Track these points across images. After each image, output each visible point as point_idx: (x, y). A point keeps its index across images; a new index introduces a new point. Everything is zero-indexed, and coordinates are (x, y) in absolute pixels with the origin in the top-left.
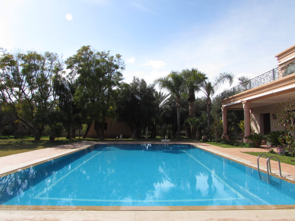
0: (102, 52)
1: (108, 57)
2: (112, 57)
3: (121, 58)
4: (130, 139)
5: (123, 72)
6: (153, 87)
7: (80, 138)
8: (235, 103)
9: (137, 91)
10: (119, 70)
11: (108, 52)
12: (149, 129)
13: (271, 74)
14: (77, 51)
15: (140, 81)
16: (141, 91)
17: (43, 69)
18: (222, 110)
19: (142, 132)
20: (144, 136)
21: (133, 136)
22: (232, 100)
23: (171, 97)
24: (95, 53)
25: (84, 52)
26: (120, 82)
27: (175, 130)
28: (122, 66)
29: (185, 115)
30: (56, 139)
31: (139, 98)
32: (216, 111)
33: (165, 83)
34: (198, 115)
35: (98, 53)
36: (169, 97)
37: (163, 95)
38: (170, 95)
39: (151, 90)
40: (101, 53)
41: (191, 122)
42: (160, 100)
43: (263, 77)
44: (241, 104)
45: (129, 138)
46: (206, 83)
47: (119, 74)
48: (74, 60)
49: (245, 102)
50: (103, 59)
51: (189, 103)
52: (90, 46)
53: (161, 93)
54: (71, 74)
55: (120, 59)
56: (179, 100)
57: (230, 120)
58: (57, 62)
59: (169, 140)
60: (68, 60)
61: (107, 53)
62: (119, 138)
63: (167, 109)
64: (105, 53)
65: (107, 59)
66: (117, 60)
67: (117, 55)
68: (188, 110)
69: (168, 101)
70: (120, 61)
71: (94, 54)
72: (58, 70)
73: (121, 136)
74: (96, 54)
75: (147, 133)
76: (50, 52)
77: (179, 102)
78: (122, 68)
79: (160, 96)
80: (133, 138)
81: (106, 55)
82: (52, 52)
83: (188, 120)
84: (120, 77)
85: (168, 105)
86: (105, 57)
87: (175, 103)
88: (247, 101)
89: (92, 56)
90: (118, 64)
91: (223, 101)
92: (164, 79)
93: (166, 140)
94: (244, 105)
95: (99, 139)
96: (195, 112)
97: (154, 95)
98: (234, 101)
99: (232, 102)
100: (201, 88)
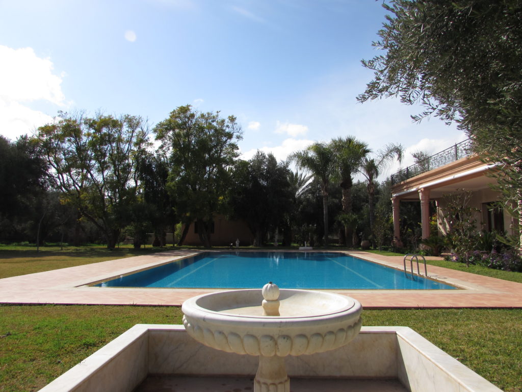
0: (208, 114)
1: (217, 122)
2: (223, 121)
3: (236, 121)
4: (251, 247)
5: (239, 144)
6: (287, 166)
7: (174, 245)
8: (408, 191)
9: (262, 174)
10: (234, 140)
11: (218, 112)
12: (280, 232)
13: (453, 151)
14: (171, 113)
15: (267, 156)
16: (268, 172)
17: (120, 140)
18: (393, 202)
19: (269, 237)
20: (272, 243)
21: (255, 241)
22: (405, 187)
23: (314, 181)
24: (198, 115)
25: (182, 116)
26: (235, 159)
27: (320, 232)
28: (238, 134)
29: (335, 209)
30: (142, 246)
31: (265, 183)
32: (385, 202)
33: (305, 161)
34: (356, 209)
35: (203, 116)
36: (311, 181)
37: (302, 178)
38: (313, 178)
39: (284, 171)
40: (207, 116)
41: (344, 219)
42: (297, 185)
43: (444, 155)
44: (416, 192)
45: (249, 245)
46: (366, 160)
47: (234, 146)
48: (167, 128)
49: (423, 189)
50: (210, 124)
51: (343, 191)
52: (190, 106)
53: (299, 174)
54: (162, 147)
55: (235, 124)
56: (326, 187)
57: (406, 217)
58: (140, 130)
59: (311, 248)
60: (157, 126)
61: (215, 114)
62: (234, 244)
63: (308, 200)
64: (213, 115)
65: (215, 124)
66: (230, 125)
67: (229, 117)
68: (340, 201)
69: (310, 187)
70: (235, 126)
71: (196, 117)
72: (141, 141)
73: (237, 242)
74: (199, 118)
75: (277, 237)
76: (131, 115)
77: (326, 190)
78: (238, 137)
79: (297, 179)
80: (256, 245)
81: (214, 117)
82: (134, 115)
83: (340, 218)
84: (235, 151)
85: (310, 193)
86: (213, 121)
87: (321, 191)
88: (425, 188)
89: (194, 121)
90: (232, 132)
91: (393, 188)
92: (303, 153)
93: (306, 248)
94: (420, 195)
95: (203, 247)
96: (351, 204)
97: (288, 178)
98: (407, 188)
99: (405, 190)
100: (360, 169)
